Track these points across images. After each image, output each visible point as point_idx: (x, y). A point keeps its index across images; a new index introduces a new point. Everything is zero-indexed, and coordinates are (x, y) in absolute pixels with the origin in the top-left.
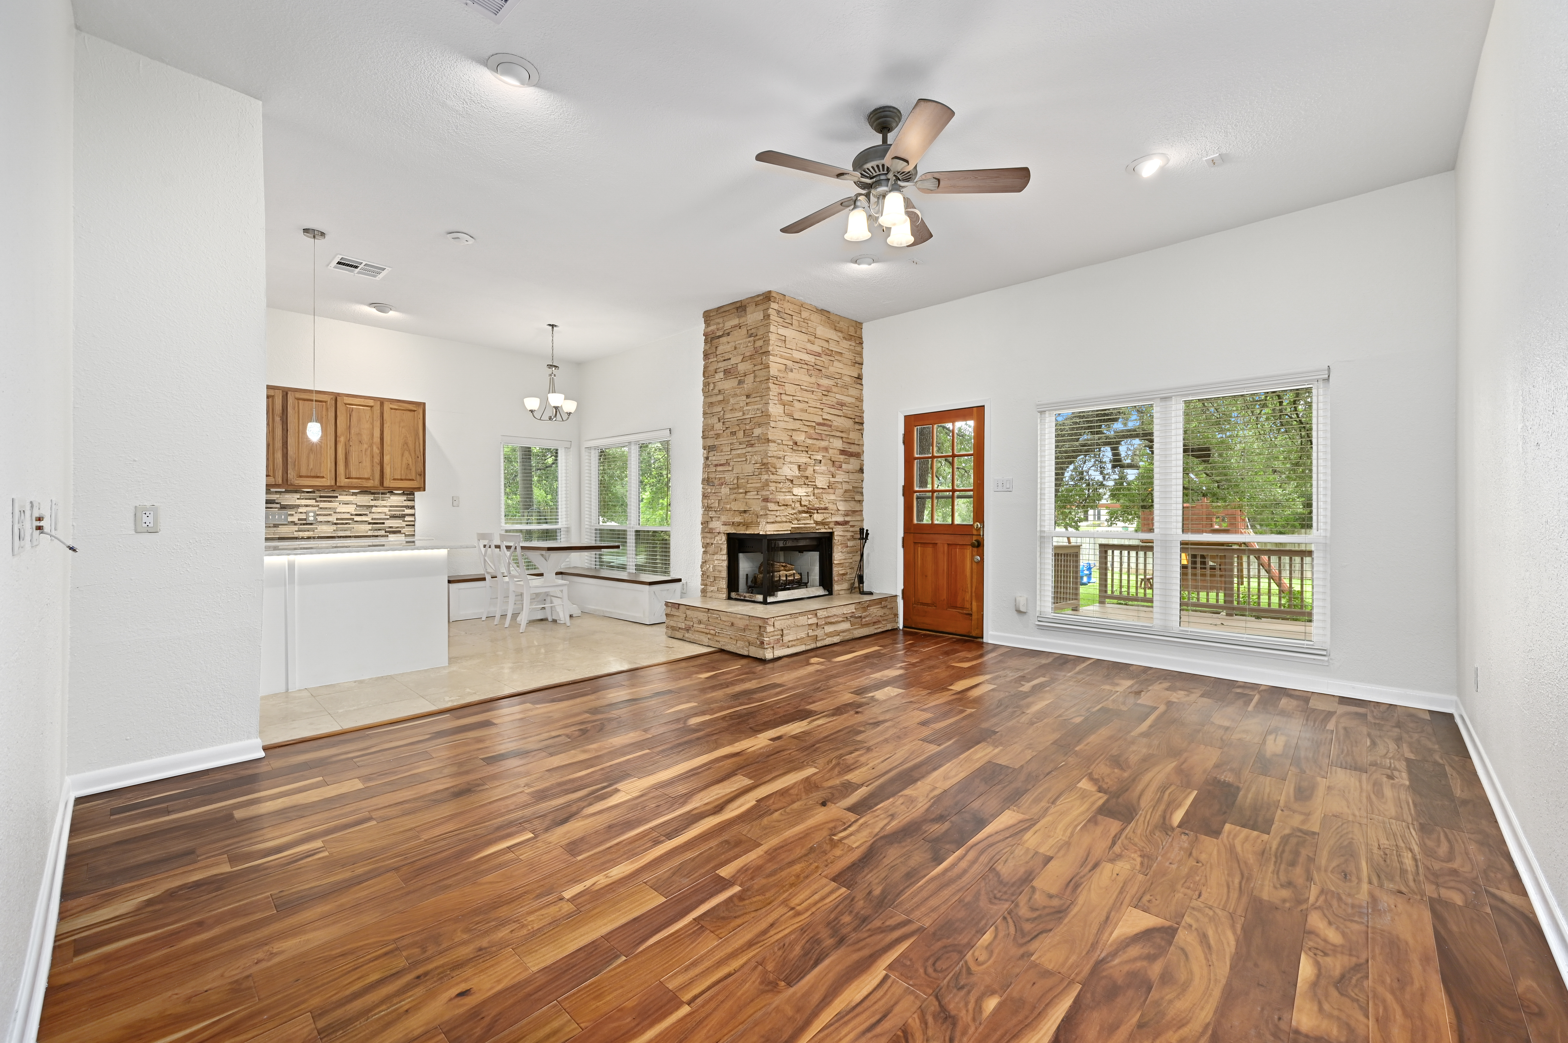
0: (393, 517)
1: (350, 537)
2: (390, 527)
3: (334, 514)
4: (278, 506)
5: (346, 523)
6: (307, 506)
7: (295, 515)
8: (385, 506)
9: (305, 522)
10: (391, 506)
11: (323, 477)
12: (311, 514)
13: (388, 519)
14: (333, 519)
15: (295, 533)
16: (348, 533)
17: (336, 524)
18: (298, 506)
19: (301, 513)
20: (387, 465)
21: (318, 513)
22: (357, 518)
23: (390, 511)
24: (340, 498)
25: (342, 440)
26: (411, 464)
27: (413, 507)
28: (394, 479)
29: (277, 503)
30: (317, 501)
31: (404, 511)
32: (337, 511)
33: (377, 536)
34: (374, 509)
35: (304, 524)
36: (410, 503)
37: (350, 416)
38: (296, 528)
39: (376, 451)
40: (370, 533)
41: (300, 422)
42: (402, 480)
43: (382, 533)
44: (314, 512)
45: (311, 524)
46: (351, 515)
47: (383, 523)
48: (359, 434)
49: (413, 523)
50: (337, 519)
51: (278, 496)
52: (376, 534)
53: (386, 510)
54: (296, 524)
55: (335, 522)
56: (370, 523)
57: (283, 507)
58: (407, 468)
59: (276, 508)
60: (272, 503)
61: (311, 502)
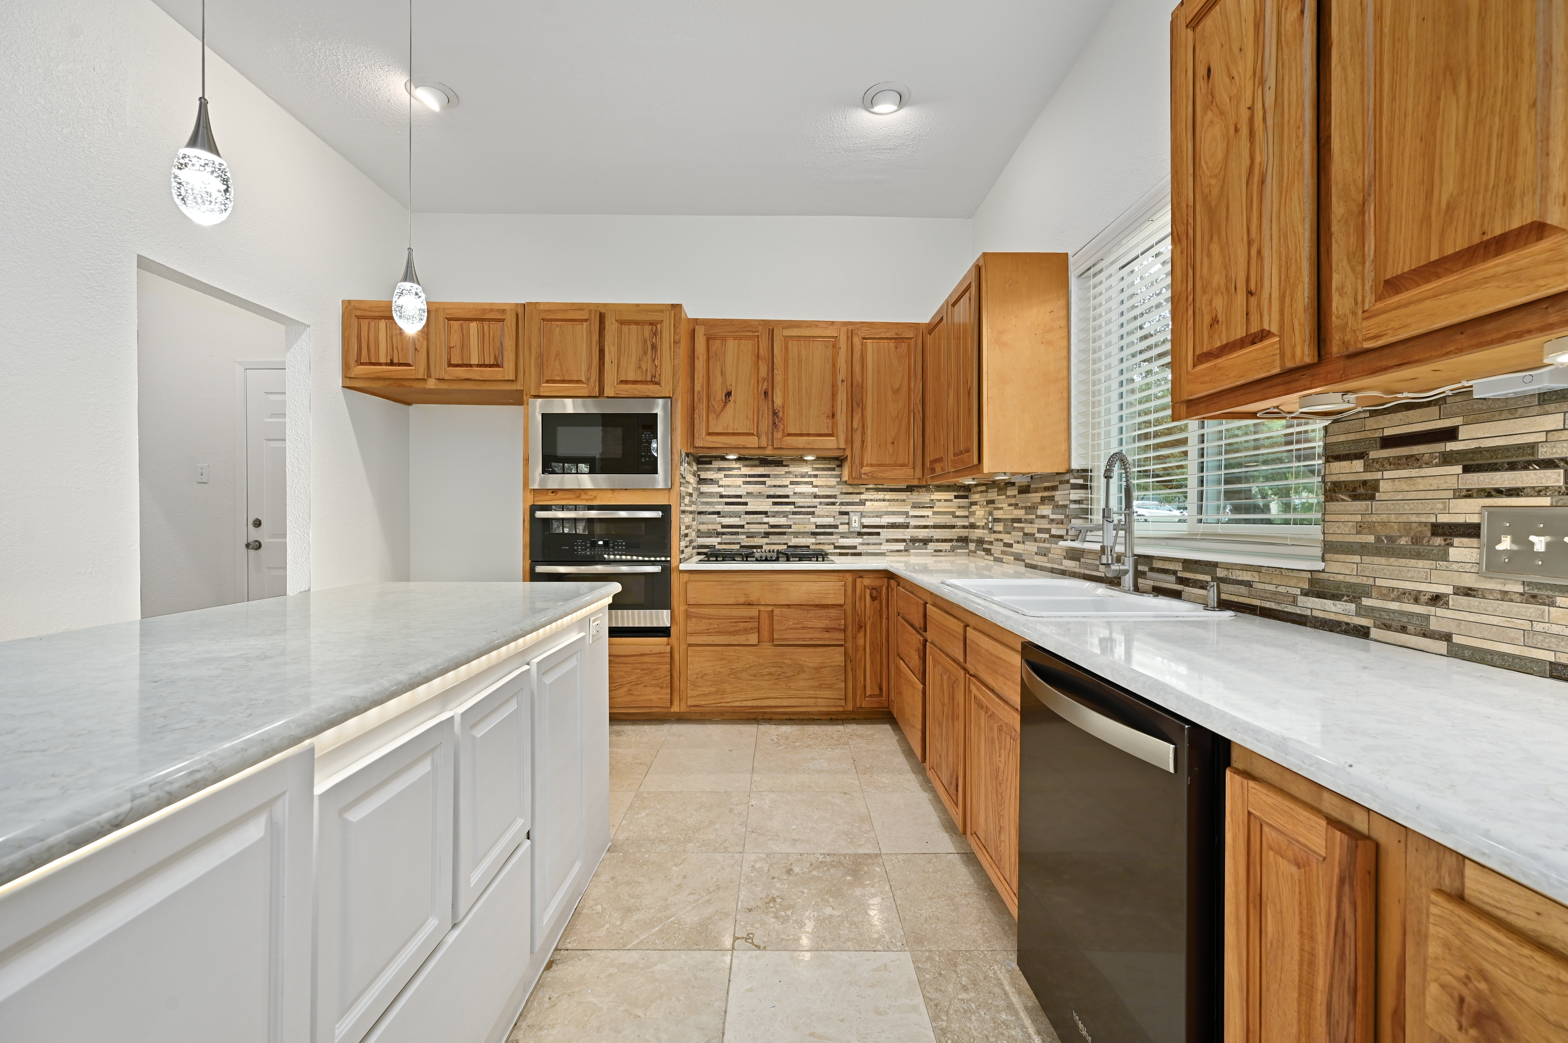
59: (1539, 492)
60: (1512, 467)
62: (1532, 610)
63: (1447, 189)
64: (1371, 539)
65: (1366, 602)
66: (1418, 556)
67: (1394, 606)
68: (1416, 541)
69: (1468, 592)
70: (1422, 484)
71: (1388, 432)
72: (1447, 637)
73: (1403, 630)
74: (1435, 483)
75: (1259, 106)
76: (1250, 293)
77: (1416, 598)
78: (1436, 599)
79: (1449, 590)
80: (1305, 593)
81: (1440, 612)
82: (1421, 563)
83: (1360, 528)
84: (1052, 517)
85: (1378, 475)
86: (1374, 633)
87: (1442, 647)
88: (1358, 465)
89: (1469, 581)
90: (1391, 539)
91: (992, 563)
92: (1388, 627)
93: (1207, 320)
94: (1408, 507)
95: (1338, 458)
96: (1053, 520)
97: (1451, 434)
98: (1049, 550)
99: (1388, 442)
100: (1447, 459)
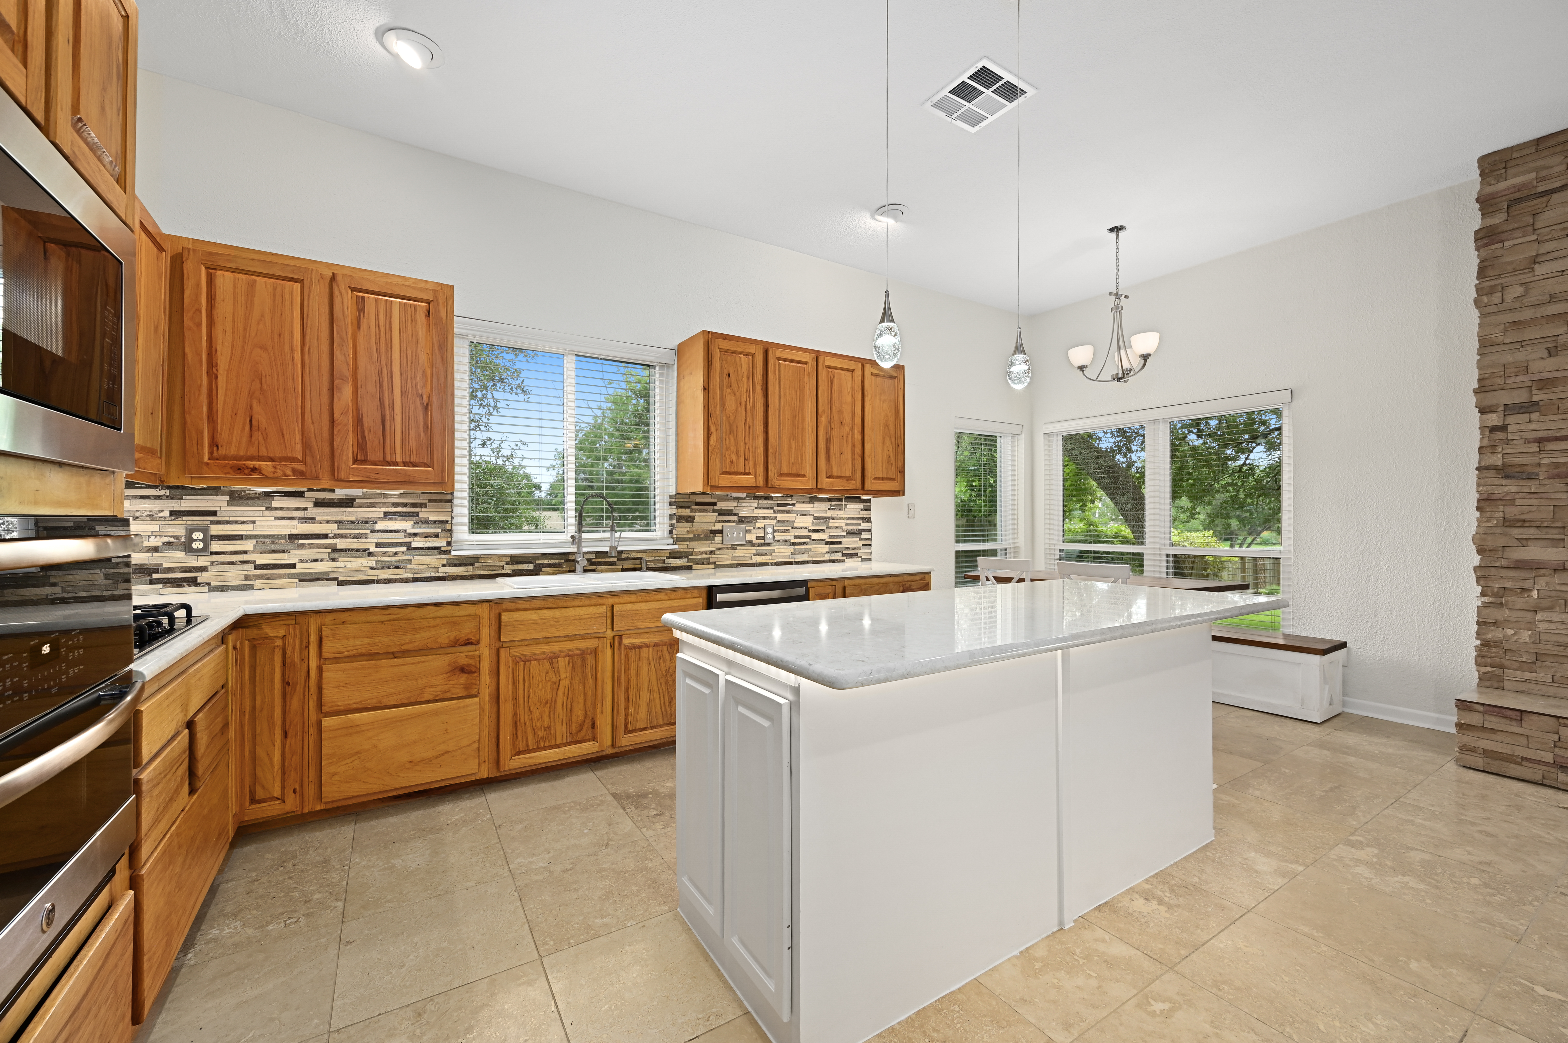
0: (851, 533)
1: (807, 562)
2: (847, 548)
3: (791, 530)
4: (735, 518)
5: (804, 543)
6: (764, 518)
7: (753, 531)
8: (841, 518)
9: (762, 541)
10: (849, 518)
11: (804, 476)
12: (770, 530)
13: (844, 537)
14: (789, 537)
15: (753, 557)
16: (805, 558)
17: (794, 544)
18: (756, 518)
19: (759, 528)
20: (869, 457)
21: (776, 528)
22: (815, 536)
23: (847, 524)
24: (799, 507)
25: (823, 420)
26: (891, 455)
27: (868, 520)
28: (875, 479)
29: (735, 515)
30: (774, 512)
31: (860, 525)
32: (795, 525)
33: (834, 561)
34: (832, 523)
35: (762, 545)
36: (865, 514)
37: (832, 384)
38: (753, 550)
39: (858, 437)
40: (827, 557)
41: (782, 393)
42: (882, 479)
43: (839, 556)
44: (772, 527)
45: (769, 544)
46: (809, 531)
47: (840, 543)
48: (840, 412)
49: (868, 542)
50: (795, 537)
51: (735, 504)
52: (833, 558)
53: (842, 523)
54: (753, 545)
55: (793, 541)
56: (827, 543)
57: (741, 520)
58: (888, 462)
59: (733, 521)
60: (728, 515)
61: (769, 513)
62: (732, 551)
63: (792, 460)
64: (692, 536)
65: (691, 557)
66: (707, 540)
67: (700, 557)
68: (706, 535)
69: (719, 549)
70: (707, 518)
71: (697, 501)
72: (714, 563)
73: (703, 564)
74: (711, 518)
75: (748, 403)
76: (745, 459)
77: (706, 553)
78: (712, 553)
79: (714, 549)
80: (668, 558)
81: (713, 556)
82: (707, 542)
83: (689, 532)
84: (410, 531)
85: (694, 514)
86: (694, 567)
87: (713, 566)
88: (688, 510)
89: (720, 546)
90: (699, 535)
92: (698, 564)
93: (728, 461)
94: (703, 525)
95: (681, 507)
96: (415, 535)
97: (714, 504)
99: (697, 504)
100: (714, 511)
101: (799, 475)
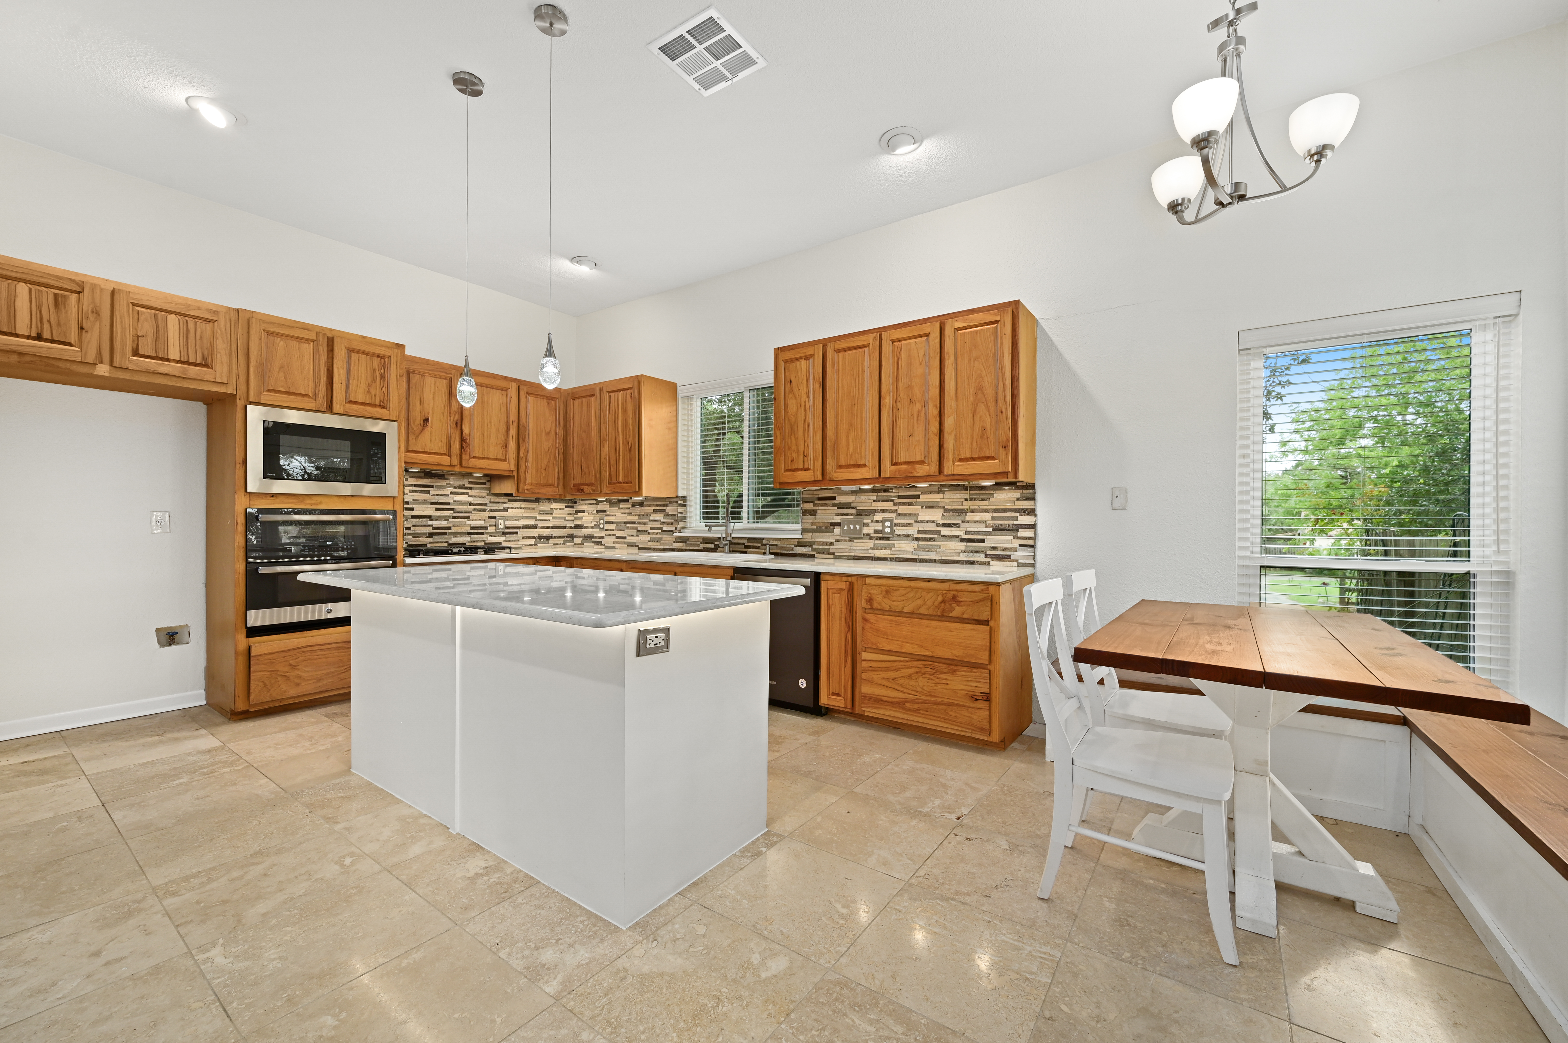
0: (999, 529)
1: (935, 561)
2: (994, 548)
3: (915, 524)
4: (854, 511)
5: (931, 539)
6: (883, 511)
7: (871, 524)
8: (986, 511)
9: (881, 535)
10: (995, 511)
11: (864, 465)
12: (888, 524)
13: (989, 533)
14: (912, 531)
15: (871, 551)
16: (932, 556)
17: (917, 539)
18: (873, 512)
19: (877, 521)
20: (950, 434)
21: (896, 522)
22: (945, 531)
23: (993, 518)
24: (923, 498)
25: (887, 401)
26: (988, 425)
27: (1032, 512)
28: (961, 460)
29: (853, 508)
30: (895, 504)
31: (1016, 519)
32: (920, 518)
33: (972, 563)
34: (969, 517)
35: (880, 539)
36: (1026, 505)
37: (898, 359)
38: (871, 543)
39: (934, 411)
40: (963, 557)
41: (840, 385)
42: (973, 459)
43: (981, 557)
44: (891, 521)
45: (888, 539)
46: (938, 525)
47: (983, 541)
48: (909, 387)
49: (1031, 542)
50: (919, 532)
51: (853, 498)
52: (972, 559)
53: (987, 517)
54: (871, 538)
55: (916, 536)
56: (962, 540)
57: (860, 513)
58: (982, 437)
59: (852, 515)
60: (847, 508)
61: (888, 506)
62: (850, 544)
63: (851, 450)
64: (815, 527)
65: (814, 547)
66: (827, 532)
67: (821, 547)
68: (827, 528)
69: (838, 541)
70: (828, 512)
71: (820, 496)
72: (833, 554)
73: (823, 553)
74: (831, 511)
75: (807, 403)
76: (804, 456)
77: (826, 544)
78: (831, 544)
79: (834, 541)
80: (796, 546)
81: (832, 547)
82: (828, 534)
83: (812, 524)
84: (663, 520)
85: (817, 508)
86: (816, 556)
87: (832, 556)
88: (812, 505)
89: (838, 538)
90: (820, 527)
91: (603, 550)
92: (819, 553)
93: (790, 459)
94: (824, 518)
95: (806, 502)
96: (664, 523)
97: (834, 498)
98: (661, 539)
99: (820, 499)
100: (834, 505)
101: (859, 466)
